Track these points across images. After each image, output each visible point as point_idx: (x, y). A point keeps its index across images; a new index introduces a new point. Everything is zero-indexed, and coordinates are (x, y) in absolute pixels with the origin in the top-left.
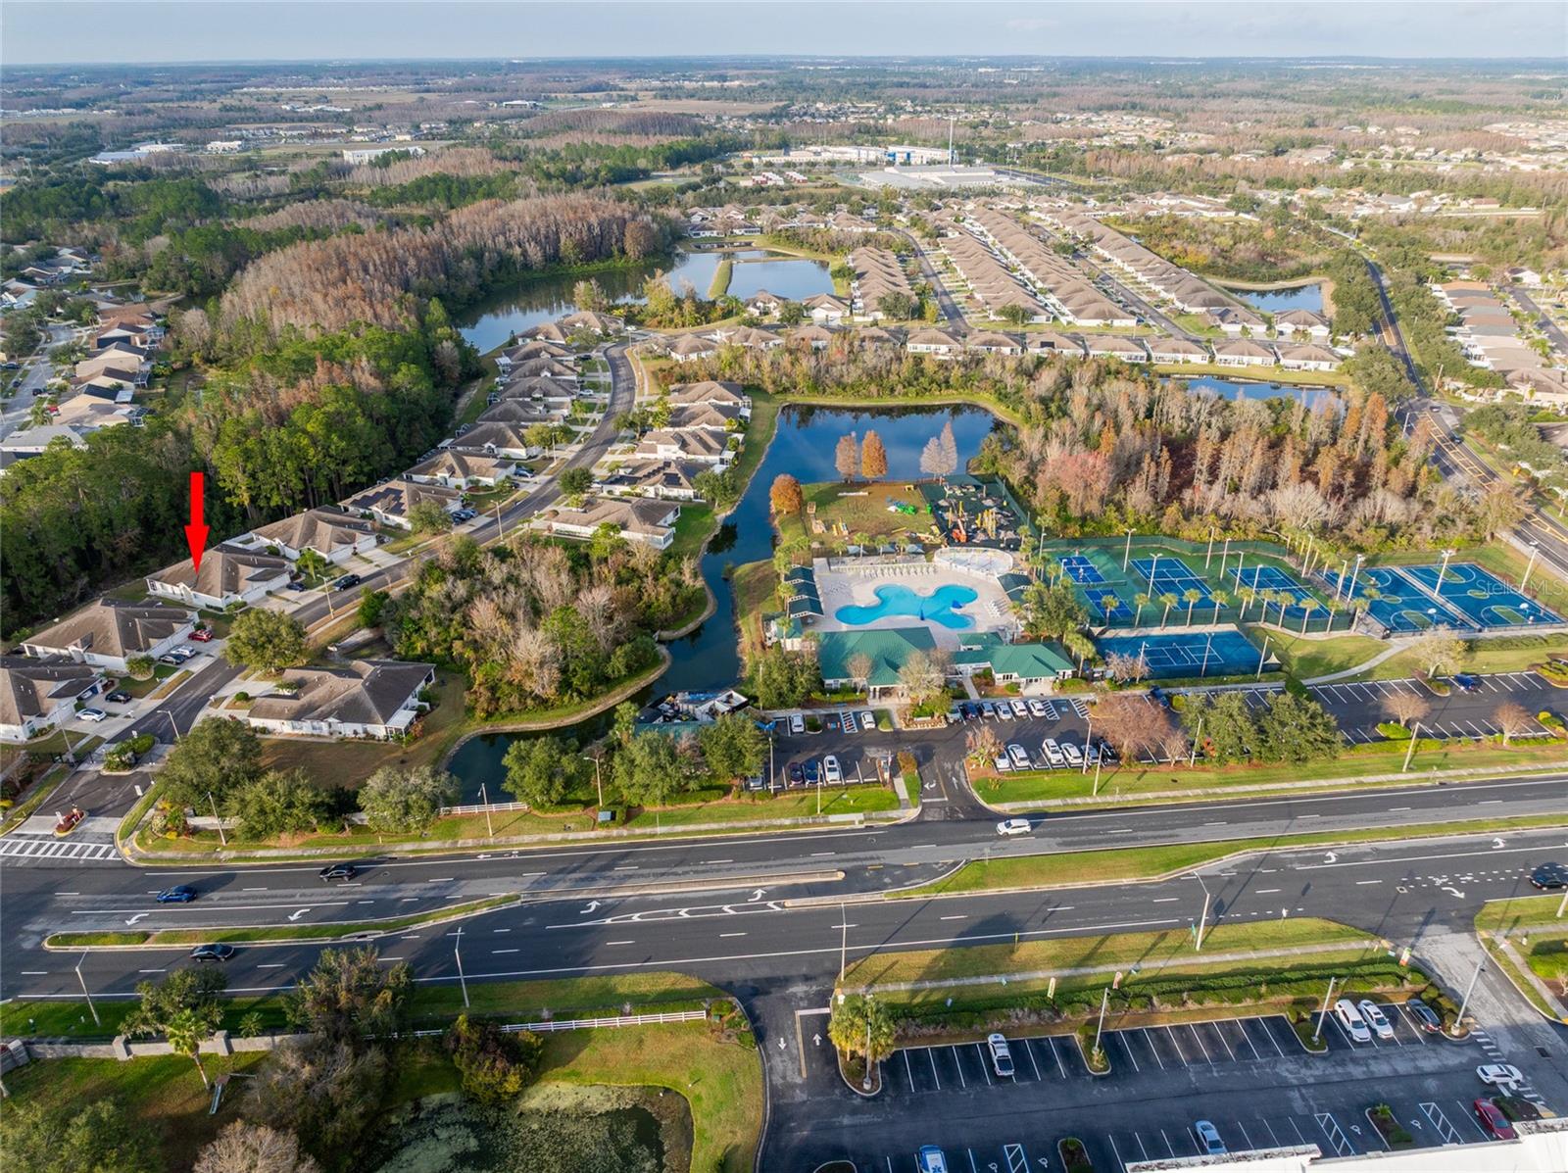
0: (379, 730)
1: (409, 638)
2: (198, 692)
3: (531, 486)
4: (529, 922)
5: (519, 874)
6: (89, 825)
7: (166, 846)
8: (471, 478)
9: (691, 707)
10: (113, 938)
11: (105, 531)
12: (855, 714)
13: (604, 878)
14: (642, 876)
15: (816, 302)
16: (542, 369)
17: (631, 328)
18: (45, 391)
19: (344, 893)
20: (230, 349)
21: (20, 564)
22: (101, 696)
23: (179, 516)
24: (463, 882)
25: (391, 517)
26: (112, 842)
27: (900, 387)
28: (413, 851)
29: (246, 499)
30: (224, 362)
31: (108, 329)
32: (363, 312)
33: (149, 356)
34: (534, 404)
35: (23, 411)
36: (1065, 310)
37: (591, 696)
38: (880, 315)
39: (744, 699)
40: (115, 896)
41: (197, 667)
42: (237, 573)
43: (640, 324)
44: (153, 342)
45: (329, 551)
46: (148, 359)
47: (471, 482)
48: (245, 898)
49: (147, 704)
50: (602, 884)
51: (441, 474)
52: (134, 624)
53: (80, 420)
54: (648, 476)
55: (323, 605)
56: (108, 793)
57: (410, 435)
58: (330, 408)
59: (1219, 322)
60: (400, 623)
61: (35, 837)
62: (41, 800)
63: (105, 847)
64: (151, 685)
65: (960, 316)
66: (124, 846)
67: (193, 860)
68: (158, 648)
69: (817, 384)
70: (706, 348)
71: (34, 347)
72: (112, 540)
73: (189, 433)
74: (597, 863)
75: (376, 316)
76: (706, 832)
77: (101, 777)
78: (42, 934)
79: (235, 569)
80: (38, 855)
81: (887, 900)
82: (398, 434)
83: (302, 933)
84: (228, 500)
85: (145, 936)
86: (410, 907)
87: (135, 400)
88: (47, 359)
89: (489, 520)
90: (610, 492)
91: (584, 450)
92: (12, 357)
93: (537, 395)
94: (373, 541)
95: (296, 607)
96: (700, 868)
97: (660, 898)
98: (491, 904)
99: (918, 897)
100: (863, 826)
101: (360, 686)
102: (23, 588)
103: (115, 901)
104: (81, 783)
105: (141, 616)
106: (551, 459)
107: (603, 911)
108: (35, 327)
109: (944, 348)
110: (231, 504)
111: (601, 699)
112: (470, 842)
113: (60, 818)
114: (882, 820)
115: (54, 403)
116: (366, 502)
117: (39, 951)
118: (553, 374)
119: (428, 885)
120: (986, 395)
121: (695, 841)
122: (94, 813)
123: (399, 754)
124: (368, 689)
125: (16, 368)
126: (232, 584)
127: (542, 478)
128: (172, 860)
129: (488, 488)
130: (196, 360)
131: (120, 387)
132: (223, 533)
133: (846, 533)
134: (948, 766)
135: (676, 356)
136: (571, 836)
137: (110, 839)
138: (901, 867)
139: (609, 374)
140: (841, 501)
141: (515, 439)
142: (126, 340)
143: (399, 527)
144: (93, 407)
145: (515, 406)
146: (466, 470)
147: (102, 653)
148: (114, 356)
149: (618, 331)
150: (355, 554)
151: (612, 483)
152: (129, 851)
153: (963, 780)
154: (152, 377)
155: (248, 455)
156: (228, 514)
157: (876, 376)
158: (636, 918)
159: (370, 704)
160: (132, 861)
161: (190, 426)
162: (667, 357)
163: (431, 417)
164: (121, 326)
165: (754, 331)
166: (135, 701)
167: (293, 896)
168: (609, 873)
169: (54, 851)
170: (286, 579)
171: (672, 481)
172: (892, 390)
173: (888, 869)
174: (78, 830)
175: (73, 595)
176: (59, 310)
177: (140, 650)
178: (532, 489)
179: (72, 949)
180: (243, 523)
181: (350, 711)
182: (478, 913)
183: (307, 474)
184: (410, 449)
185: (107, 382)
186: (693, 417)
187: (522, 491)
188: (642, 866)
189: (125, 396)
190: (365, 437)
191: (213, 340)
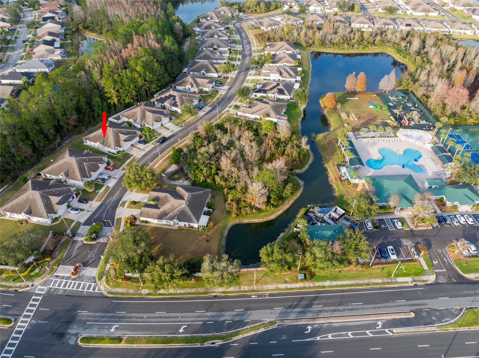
0: (196, 225)
1: (194, 171)
2: (114, 198)
3: (223, 91)
4: (284, 337)
5: (272, 308)
6: (84, 272)
7: (118, 286)
8: (199, 88)
9: (322, 215)
10: (107, 340)
11: (64, 117)
12: (391, 219)
13: (310, 312)
14: (326, 311)
15: (310, 3)
16: (214, 34)
17: (241, 14)
18: (27, 41)
19: (199, 317)
20: (92, 23)
21: (34, 135)
22: (76, 200)
23: (90, 107)
24: (249, 312)
25: (173, 107)
26: (95, 282)
27: (356, 45)
28: (223, 292)
29: (116, 101)
30: (91, 28)
31: (45, 13)
32: (143, 9)
33: (62, 25)
34: (215, 51)
35: (20, 50)
36: (408, 7)
37: (277, 206)
38: (336, 9)
39: (344, 212)
40: (103, 314)
41: (111, 183)
42: (119, 138)
43: (244, 12)
44: (63, 19)
45: (153, 125)
46: (62, 26)
47: (199, 89)
48: (158, 318)
49: (95, 204)
50: (309, 315)
51: (188, 86)
52: (84, 166)
53: (42, 56)
54: (271, 89)
55: (155, 152)
56: (88, 254)
57: (172, 67)
58: (144, 59)
59: (471, 14)
60: (190, 165)
61: (63, 277)
62: (62, 257)
63: (93, 284)
64: (95, 193)
65: (366, 10)
66: (100, 284)
67: (131, 294)
68: (94, 175)
69: (323, 43)
70: (275, 25)
71: (19, 21)
72: (67, 120)
73: (90, 70)
74: (305, 303)
75: (148, 10)
76: (347, 285)
77: (84, 244)
78: (76, 335)
79: (118, 136)
80: (66, 288)
81: (438, 330)
82: (168, 67)
83: (187, 340)
84: (109, 101)
85: (120, 340)
86: (230, 326)
87: (62, 46)
88: (25, 26)
89: (210, 108)
90: (255, 96)
91: (239, 73)
92: (12, 25)
93: (215, 47)
94: (168, 119)
95: (143, 153)
96: (350, 307)
97: (337, 325)
98: (264, 325)
99: (451, 329)
100: (412, 285)
101: (184, 204)
102: (36, 144)
103: (103, 317)
104: (77, 247)
105: (86, 161)
106: (228, 78)
107: (315, 332)
108: (18, 11)
109: (366, 26)
110: (110, 103)
111: (281, 207)
112: (246, 288)
113: (72, 268)
114: (420, 281)
115: (32, 47)
116: (162, 100)
117: (76, 346)
118: (219, 36)
119: (235, 313)
120: (390, 49)
121: (343, 291)
122: (85, 264)
123: (205, 236)
124: (188, 206)
125: (14, 30)
126: (118, 144)
127: (226, 87)
128: (122, 294)
129: (206, 92)
130: (80, 27)
131: (54, 40)
132: (108, 114)
133: (356, 119)
134: (440, 251)
135: (263, 28)
136: (289, 286)
137: (93, 279)
138: (438, 310)
139: (239, 36)
140: (349, 102)
141: (213, 69)
142: (53, 18)
143: (176, 112)
144: (46, 50)
145: (209, 53)
146: (198, 85)
147: (73, 179)
148: (50, 26)
149: (237, 16)
150: (162, 125)
151: (256, 92)
152: (103, 288)
153: (449, 259)
154: (66, 35)
155: (115, 82)
156: (109, 106)
157: (346, 40)
158: (330, 337)
159: (190, 213)
160: (105, 293)
161: (89, 67)
162: (259, 28)
163: (178, 58)
164: (50, 12)
165: (292, 17)
166: (90, 202)
167: (178, 317)
168: (311, 309)
169: (72, 286)
170: (137, 139)
171: (281, 92)
172: (353, 46)
173: (431, 312)
174: (80, 275)
175: (55, 145)
176: (26, 3)
177: (88, 177)
178: (223, 93)
179: (91, 345)
180: (115, 109)
181: (182, 216)
182: (260, 331)
183: (138, 89)
184: (173, 73)
185: (49, 38)
186: (280, 59)
187: (220, 93)
188: (325, 305)
189: (57, 44)
190: (158, 71)
191: (86, 19)
